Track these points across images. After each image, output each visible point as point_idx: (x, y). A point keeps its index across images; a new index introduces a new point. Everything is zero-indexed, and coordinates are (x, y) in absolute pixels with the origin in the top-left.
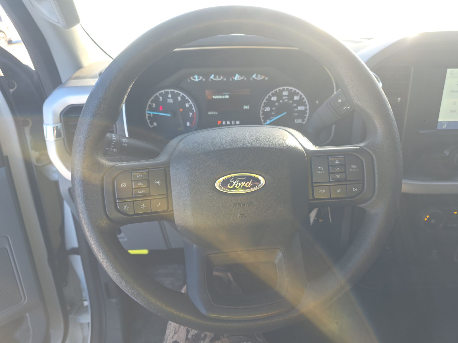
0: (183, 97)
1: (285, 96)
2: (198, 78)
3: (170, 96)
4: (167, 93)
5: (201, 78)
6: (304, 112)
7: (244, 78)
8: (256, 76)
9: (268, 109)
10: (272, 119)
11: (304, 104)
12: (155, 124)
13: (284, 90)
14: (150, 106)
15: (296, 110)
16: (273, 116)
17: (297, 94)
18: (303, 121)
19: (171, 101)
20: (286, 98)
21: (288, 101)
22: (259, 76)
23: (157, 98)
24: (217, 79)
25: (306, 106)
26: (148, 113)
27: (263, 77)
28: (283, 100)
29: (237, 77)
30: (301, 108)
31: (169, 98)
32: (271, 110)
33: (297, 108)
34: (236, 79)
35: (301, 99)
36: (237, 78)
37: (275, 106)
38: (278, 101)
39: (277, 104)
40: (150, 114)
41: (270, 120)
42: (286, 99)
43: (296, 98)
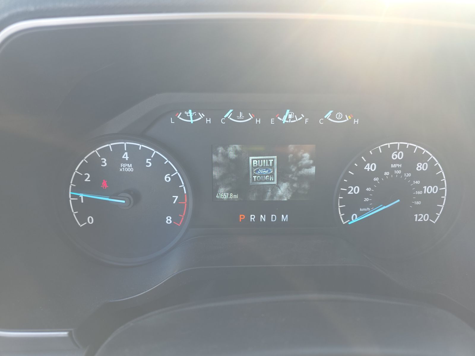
0: (157, 160)
1: (397, 161)
2: (194, 118)
3: (126, 156)
4: (119, 150)
5: (202, 116)
6: (437, 198)
7: (303, 119)
8: (333, 117)
9: (355, 190)
10: (364, 213)
11: (437, 181)
12: (91, 220)
13: (394, 148)
14: (79, 180)
15: (420, 193)
16: (366, 205)
17: (423, 158)
18: (433, 217)
19: (128, 168)
20: (400, 166)
21: (402, 174)
22: (340, 114)
23: (94, 161)
24: (241, 120)
25: (441, 185)
26: (73, 196)
27: (348, 118)
28: (392, 171)
29: (287, 117)
30: (430, 190)
31: (124, 161)
32: (363, 193)
33: (423, 190)
34: (284, 120)
35: (433, 168)
36: (287, 119)
37: (371, 184)
38: (379, 173)
39: (376, 179)
40: (78, 197)
41: (360, 214)
42: (397, 169)
43: (420, 167)
